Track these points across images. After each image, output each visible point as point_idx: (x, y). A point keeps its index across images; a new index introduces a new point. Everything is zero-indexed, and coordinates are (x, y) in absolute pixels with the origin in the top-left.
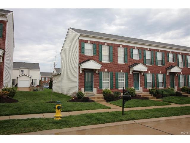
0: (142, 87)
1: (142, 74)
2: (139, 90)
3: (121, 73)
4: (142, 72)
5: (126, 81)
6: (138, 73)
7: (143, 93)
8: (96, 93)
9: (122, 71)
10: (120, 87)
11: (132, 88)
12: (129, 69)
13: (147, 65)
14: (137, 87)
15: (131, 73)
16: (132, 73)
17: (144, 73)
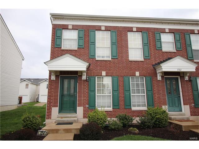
0: (188, 107)
1: (187, 78)
2: (181, 111)
3: (137, 77)
4: (186, 75)
5: (150, 93)
6: (177, 78)
7: (192, 118)
8: (82, 117)
9: (137, 74)
10: (134, 106)
11: (163, 107)
12: (155, 69)
13: (195, 61)
14: (177, 105)
15: (159, 78)
16: (162, 77)
17: (190, 77)
